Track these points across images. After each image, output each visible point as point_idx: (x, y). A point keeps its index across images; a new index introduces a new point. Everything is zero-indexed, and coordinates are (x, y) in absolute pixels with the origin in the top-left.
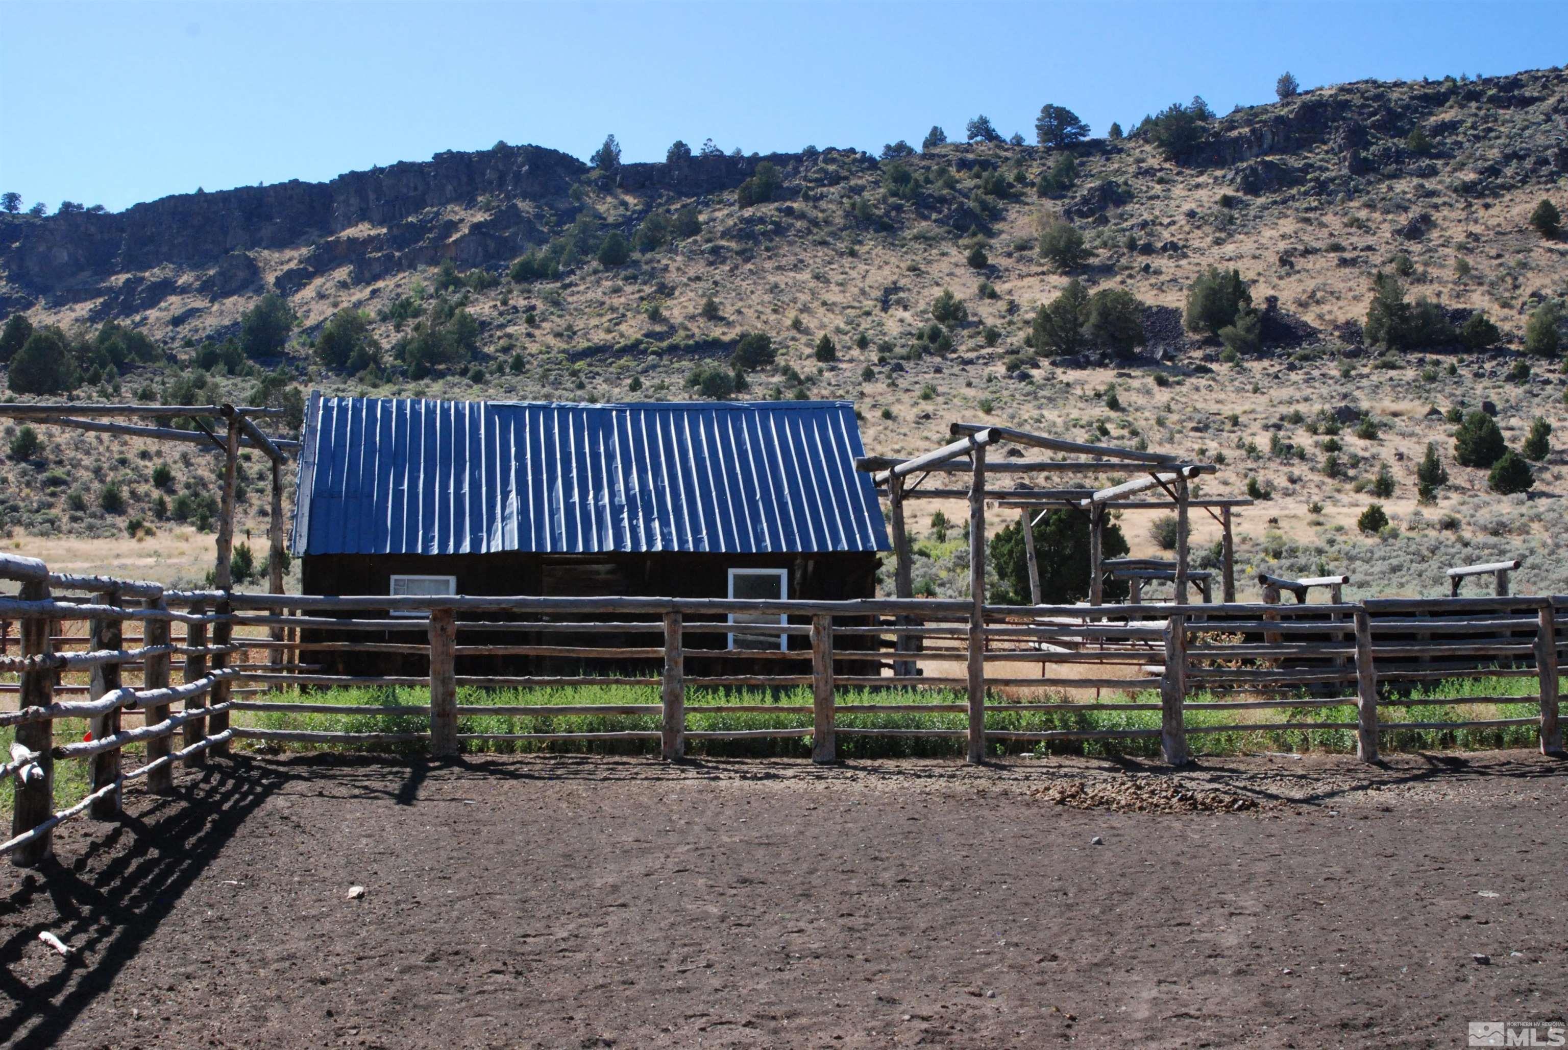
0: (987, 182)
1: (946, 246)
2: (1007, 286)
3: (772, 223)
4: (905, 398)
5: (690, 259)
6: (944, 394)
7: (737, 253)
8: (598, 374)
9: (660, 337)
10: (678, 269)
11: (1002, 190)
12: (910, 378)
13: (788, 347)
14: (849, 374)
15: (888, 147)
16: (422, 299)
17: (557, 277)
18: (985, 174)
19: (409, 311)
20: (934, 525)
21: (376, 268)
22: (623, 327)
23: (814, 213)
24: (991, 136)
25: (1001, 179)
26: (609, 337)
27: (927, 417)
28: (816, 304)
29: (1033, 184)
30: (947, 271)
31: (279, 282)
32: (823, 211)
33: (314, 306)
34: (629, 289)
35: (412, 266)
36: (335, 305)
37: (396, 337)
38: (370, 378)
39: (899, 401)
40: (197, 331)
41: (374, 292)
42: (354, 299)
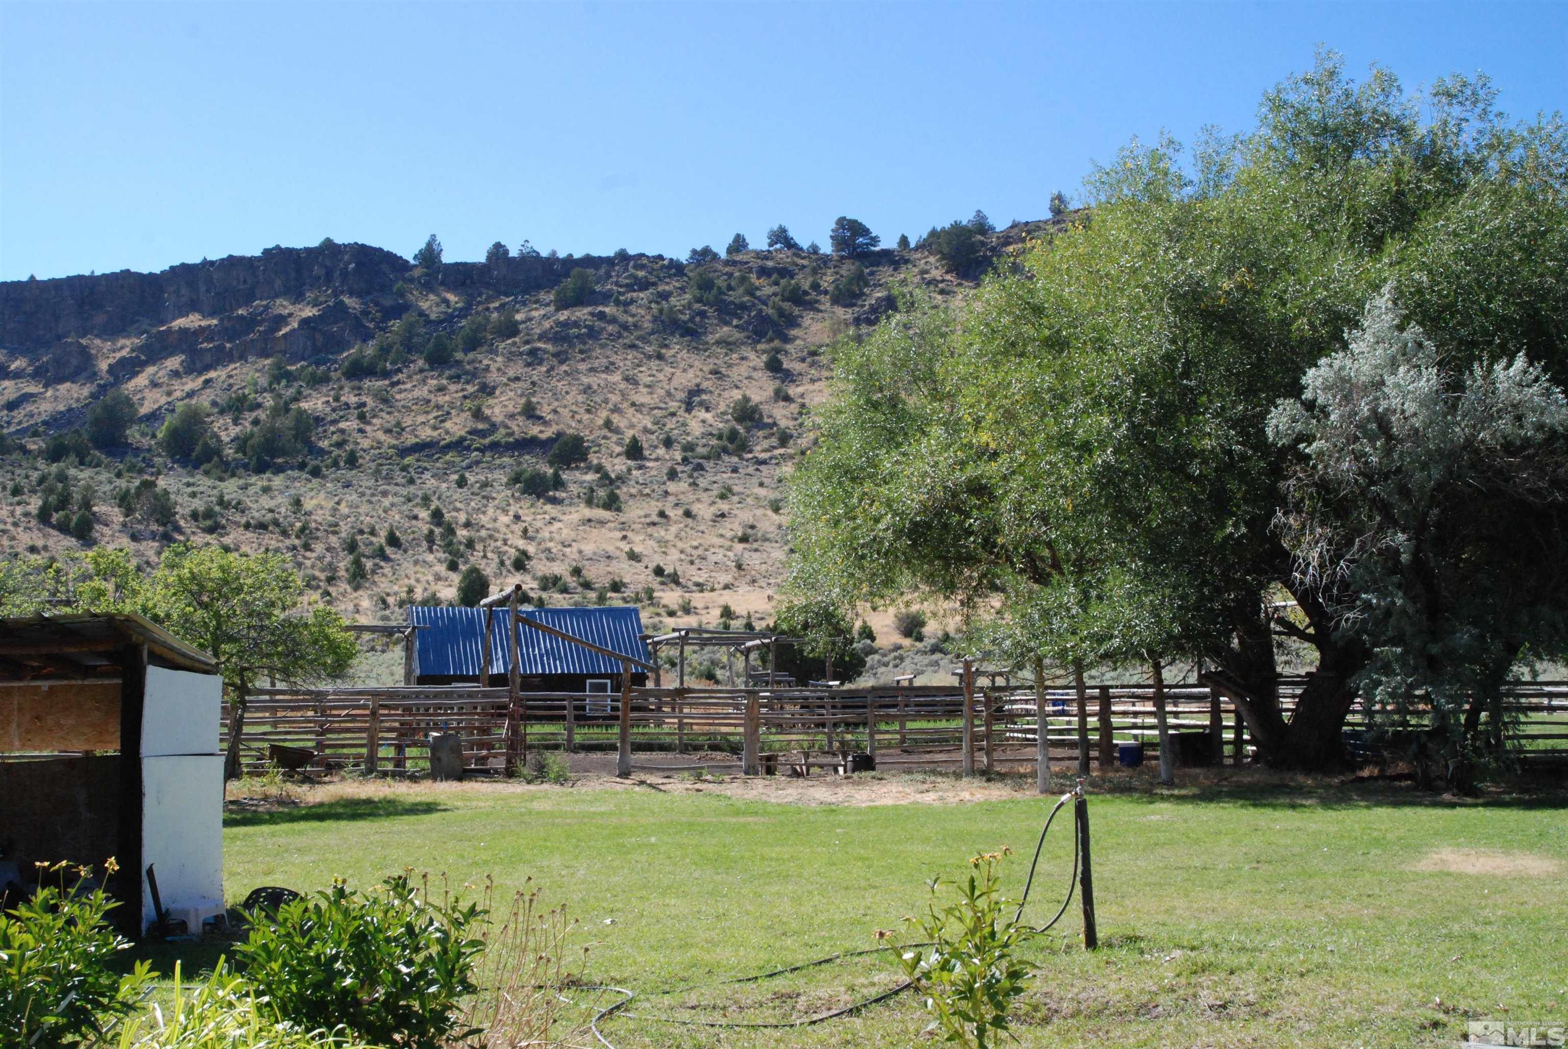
0: (784, 290)
1: (747, 352)
2: (800, 390)
3: (585, 327)
4: (704, 496)
5: (509, 360)
6: (739, 494)
7: (553, 355)
8: (426, 469)
9: (482, 434)
10: (499, 370)
11: (798, 298)
12: (710, 477)
13: (600, 445)
14: (654, 473)
15: (694, 252)
16: (256, 392)
17: (386, 374)
18: (783, 282)
19: (246, 404)
20: (722, 616)
21: (208, 358)
22: (448, 425)
23: (623, 318)
24: (789, 244)
25: (798, 287)
26: (435, 434)
27: (723, 515)
28: (625, 405)
29: (826, 292)
30: (745, 374)
31: (111, 369)
32: (633, 316)
33: (148, 394)
34: (453, 388)
35: (243, 357)
36: (169, 394)
37: (234, 431)
38: (216, 472)
39: (698, 500)
40: (32, 416)
41: (207, 382)
42: (187, 388)
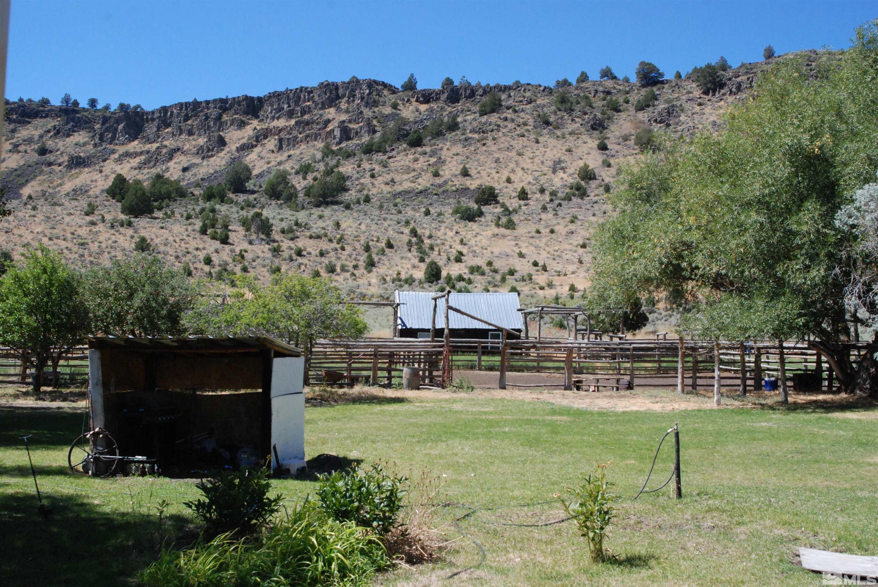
0: (608, 103)
1: (587, 139)
2: (617, 161)
3: (496, 126)
4: (562, 221)
5: (454, 144)
6: (581, 220)
7: (478, 141)
8: (408, 205)
9: (439, 186)
10: (448, 149)
11: (616, 107)
12: (565, 211)
13: (504, 192)
14: (534, 208)
15: (558, 82)
16: (315, 162)
17: (385, 152)
18: (608, 99)
19: (310, 169)
20: (570, 290)
21: (289, 143)
22: (420, 180)
23: (518, 120)
24: (612, 77)
25: (616, 102)
26: (413, 185)
27: (572, 233)
28: (518, 169)
29: (633, 104)
30: (586, 152)
31: (238, 149)
32: (523, 118)
33: (257, 163)
34: (422, 160)
35: (308, 142)
36: (268, 163)
37: (304, 184)
38: (294, 207)
39: (558, 224)
40: (196, 175)
41: (289, 156)
42: (278, 160)
